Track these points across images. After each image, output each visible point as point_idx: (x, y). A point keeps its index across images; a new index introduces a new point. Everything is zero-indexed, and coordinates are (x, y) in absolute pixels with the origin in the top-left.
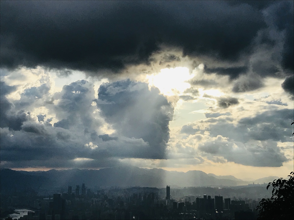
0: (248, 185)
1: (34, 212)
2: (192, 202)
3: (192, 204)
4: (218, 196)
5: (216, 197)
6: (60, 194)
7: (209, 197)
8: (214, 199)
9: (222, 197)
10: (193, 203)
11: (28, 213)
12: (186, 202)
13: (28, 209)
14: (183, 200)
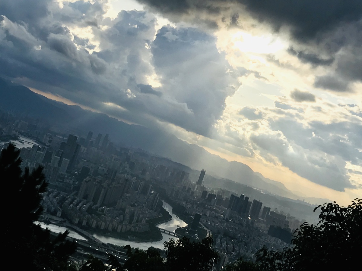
0: (296, 200)
1: (41, 147)
2: (225, 197)
3: (224, 200)
4: (258, 200)
5: (255, 201)
6: (77, 137)
7: (247, 198)
8: (251, 202)
9: (261, 204)
10: (226, 199)
11: (34, 146)
12: (217, 195)
13: (35, 142)
14: (215, 192)
